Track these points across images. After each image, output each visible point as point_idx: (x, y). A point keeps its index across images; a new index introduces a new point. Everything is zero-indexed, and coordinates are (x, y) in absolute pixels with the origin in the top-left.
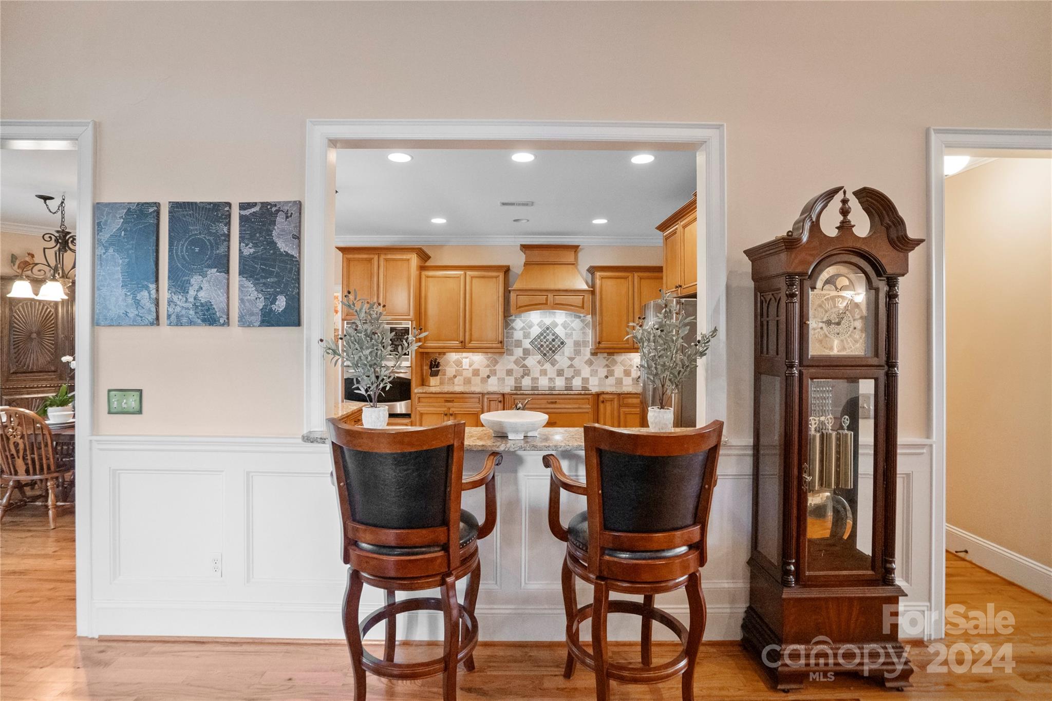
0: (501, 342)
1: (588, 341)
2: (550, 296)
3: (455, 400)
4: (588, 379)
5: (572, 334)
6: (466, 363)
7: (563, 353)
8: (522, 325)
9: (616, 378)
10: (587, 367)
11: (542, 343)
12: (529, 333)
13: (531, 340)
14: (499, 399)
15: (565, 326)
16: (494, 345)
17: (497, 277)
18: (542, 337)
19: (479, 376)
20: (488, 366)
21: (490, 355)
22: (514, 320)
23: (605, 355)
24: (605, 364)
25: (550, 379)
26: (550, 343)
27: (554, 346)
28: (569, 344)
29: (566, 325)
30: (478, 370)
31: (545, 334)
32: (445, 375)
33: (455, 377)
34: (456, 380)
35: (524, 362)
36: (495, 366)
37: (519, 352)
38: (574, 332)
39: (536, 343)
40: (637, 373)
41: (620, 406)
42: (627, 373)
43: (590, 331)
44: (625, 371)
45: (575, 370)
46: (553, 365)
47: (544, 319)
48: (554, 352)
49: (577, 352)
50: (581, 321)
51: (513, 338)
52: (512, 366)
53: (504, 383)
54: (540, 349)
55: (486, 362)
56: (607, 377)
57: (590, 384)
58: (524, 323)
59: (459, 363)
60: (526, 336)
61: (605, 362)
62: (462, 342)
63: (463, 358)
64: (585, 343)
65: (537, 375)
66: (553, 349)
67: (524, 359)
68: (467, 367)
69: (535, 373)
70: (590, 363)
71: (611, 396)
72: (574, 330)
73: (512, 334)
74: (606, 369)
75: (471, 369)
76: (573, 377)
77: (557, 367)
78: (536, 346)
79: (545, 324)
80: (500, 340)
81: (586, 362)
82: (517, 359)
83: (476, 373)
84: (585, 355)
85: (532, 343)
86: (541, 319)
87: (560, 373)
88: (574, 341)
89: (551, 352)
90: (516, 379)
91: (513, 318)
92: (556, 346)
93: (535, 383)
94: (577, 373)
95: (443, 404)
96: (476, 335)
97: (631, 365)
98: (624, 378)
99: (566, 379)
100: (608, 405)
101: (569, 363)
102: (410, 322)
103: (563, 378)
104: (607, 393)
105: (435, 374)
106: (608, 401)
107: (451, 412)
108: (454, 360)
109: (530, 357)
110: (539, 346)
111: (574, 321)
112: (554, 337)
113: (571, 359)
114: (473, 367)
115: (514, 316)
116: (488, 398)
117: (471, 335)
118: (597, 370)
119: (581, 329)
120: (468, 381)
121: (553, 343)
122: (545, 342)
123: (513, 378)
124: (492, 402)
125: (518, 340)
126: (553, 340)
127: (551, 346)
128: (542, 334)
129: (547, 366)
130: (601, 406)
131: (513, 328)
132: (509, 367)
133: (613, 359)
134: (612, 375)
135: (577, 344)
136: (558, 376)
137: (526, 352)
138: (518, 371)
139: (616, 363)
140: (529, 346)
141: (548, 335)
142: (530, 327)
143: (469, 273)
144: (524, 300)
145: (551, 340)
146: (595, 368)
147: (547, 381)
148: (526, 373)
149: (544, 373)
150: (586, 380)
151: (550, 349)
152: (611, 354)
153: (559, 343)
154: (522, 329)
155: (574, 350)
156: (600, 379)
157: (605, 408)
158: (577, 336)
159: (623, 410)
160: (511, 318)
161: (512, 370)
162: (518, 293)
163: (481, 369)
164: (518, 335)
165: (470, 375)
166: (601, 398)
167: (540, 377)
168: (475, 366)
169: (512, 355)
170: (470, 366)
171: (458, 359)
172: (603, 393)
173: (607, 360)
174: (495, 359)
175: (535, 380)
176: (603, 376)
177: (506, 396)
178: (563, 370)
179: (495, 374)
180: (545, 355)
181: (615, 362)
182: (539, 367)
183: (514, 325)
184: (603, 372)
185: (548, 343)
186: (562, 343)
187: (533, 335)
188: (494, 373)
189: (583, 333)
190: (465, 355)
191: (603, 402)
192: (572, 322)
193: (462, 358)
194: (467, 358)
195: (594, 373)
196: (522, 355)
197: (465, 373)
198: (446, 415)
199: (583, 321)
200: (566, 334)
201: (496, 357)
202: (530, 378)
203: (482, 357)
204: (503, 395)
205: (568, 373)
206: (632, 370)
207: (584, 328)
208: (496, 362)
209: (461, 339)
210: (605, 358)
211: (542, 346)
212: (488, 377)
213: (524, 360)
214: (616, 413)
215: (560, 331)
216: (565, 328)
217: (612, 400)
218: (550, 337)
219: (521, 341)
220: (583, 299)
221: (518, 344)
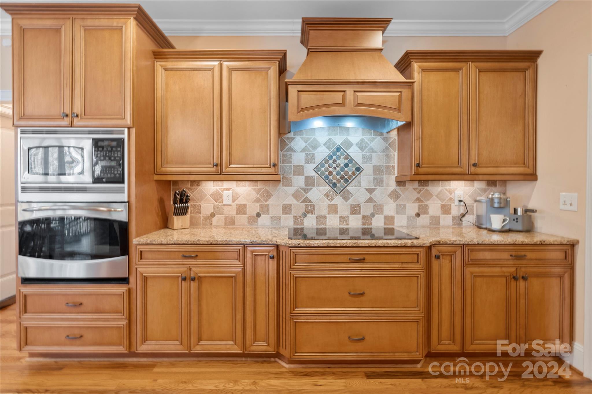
0: (274, 165)
1: (393, 167)
2: (349, 91)
3: (200, 255)
4: (393, 217)
5: (370, 157)
6: (227, 196)
7: (360, 182)
8: (304, 145)
9: (431, 217)
10: (391, 201)
11: (330, 169)
12: (313, 156)
13: (315, 165)
14: (271, 254)
15: (361, 146)
16: (264, 170)
17: (267, 70)
18: (331, 162)
19: (246, 214)
20: (257, 201)
21: (260, 185)
22: (293, 139)
23: (416, 185)
24: (415, 198)
25: (342, 218)
26: (342, 169)
27: (346, 173)
28: (368, 169)
29: (364, 145)
30: (245, 206)
31: (334, 157)
32: (199, 213)
33: (213, 215)
34: (215, 220)
35: (306, 195)
36: (266, 200)
37: (299, 181)
38: (373, 154)
39: (323, 169)
40: (459, 211)
41: (464, 265)
42: (446, 210)
43: (396, 154)
44: (443, 206)
45: (375, 206)
46: (346, 199)
47: (333, 137)
48: (346, 181)
49: (379, 182)
50: (384, 139)
51: (291, 162)
52: (292, 201)
53: (280, 223)
54: (327, 177)
55: (254, 195)
56: (418, 215)
57: (395, 224)
58: (306, 142)
59: (218, 197)
60: (309, 159)
61: (416, 195)
62: (216, 165)
63: (225, 189)
64: (389, 169)
65: (324, 212)
66: (346, 177)
67: (307, 191)
68: (230, 203)
69: (322, 209)
70: (395, 196)
71: (450, 248)
72: (374, 151)
73: (291, 157)
74: (417, 205)
75: (234, 204)
76: (373, 215)
77: (350, 201)
78: (323, 173)
79: (334, 143)
80: (273, 161)
81: (390, 195)
82: (297, 191)
83: (241, 209)
84: (388, 185)
85: (316, 169)
86: (328, 137)
87: (355, 210)
88: (374, 166)
89: (342, 181)
90: (295, 217)
91: (291, 135)
92: (350, 173)
93: (322, 224)
94: (379, 209)
95: (181, 261)
96: (236, 153)
97: (451, 199)
98: (442, 217)
99: (364, 217)
100: (445, 262)
101: (368, 196)
102: (126, 130)
103: (359, 217)
104: (445, 244)
105: (183, 212)
106: (447, 255)
107: (193, 276)
108: (211, 192)
109: (314, 188)
110: (327, 173)
111: (374, 139)
112: (346, 161)
113: (370, 191)
114: (237, 202)
115: (292, 133)
116: (252, 252)
117: (230, 154)
118: (405, 206)
119: (384, 151)
120: (230, 222)
121: (346, 169)
122: (335, 168)
123: (292, 216)
124: (259, 258)
125: (299, 166)
126: (346, 165)
127: (342, 173)
128: (330, 157)
129: (338, 200)
130: (435, 264)
131: (291, 149)
132: (285, 202)
133: (427, 190)
134: (426, 212)
135: (377, 170)
136: (352, 213)
137: (309, 182)
138: (299, 208)
139: (431, 195)
140: (314, 174)
141: (339, 158)
142: (315, 147)
143: (227, 64)
144: (307, 99)
145: (342, 165)
146: (402, 203)
147: (338, 220)
148: (310, 210)
149: (333, 209)
150: (389, 219)
151: (342, 177)
152: (423, 183)
153: (354, 169)
154: (303, 150)
155: (374, 179)
156: (409, 217)
157: (440, 267)
158: (376, 160)
159: (469, 270)
160: (289, 135)
161: (291, 205)
162: (300, 87)
163: (248, 204)
164: (298, 158)
165: (233, 213)
166: (434, 252)
167: (327, 215)
168: (241, 201)
169: (290, 185)
170: (233, 201)
171: (217, 191)
172: (439, 243)
173: (419, 193)
174: (266, 189)
175: (321, 219)
176: (413, 213)
177: (281, 249)
178: (358, 206)
179: (267, 212)
180: (335, 185)
181: (429, 195)
182: (327, 202)
183: (292, 144)
184: (412, 208)
185: (338, 169)
186: (358, 169)
187: (319, 159)
188: (265, 209)
189: (387, 155)
190: (226, 185)
191: (437, 257)
192: (372, 140)
193: (223, 190)
194: (229, 190)
195: (401, 209)
196: (303, 186)
197: (226, 210)
198: (184, 279)
199: (386, 140)
200: (363, 157)
201: (269, 188)
202: (314, 216)
203: (250, 188)
204: (277, 246)
205: (367, 210)
206: (453, 205)
207: (387, 148)
208: (270, 196)
209: (216, 161)
210: (415, 189)
211: (331, 173)
212: (258, 215)
213: (307, 193)
214: (458, 275)
215: (355, 153)
216: (362, 148)
217: (451, 255)
218: (342, 162)
219: (302, 166)
220: (400, 97)
221: (299, 170)
